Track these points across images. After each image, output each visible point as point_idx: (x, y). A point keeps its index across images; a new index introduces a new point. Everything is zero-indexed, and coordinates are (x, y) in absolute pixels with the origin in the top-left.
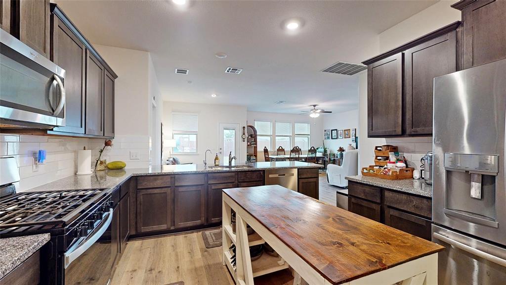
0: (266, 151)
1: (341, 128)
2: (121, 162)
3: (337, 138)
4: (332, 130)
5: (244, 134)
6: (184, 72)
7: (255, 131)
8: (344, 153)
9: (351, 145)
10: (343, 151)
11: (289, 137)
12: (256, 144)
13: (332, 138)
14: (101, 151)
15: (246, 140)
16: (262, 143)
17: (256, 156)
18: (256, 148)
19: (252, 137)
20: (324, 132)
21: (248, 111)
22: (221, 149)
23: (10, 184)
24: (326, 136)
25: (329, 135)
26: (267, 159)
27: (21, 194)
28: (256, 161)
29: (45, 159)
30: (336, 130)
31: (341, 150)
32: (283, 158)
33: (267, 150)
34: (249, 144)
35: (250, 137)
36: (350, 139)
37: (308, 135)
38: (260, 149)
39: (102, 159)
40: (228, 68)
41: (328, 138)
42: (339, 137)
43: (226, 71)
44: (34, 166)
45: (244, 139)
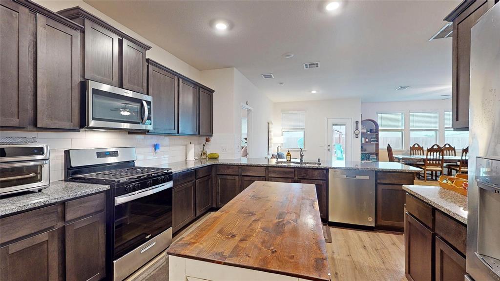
0: (389, 149)
2: (215, 153)
5: (357, 129)
6: (270, 76)
7: (377, 125)
11: (434, 132)
12: (377, 141)
14: (204, 146)
15: (360, 136)
16: (385, 138)
17: (377, 155)
18: (377, 145)
19: (371, 132)
21: (362, 103)
22: (329, 146)
23: (133, 161)
26: (391, 159)
27: (138, 168)
28: (378, 160)
29: (158, 149)
32: (419, 159)
33: (391, 147)
34: (367, 140)
35: (369, 133)
38: (383, 146)
39: (205, 151)
40: (304, 65)
43: (305, 68)
44: (154, 153)
45: (356, 135)
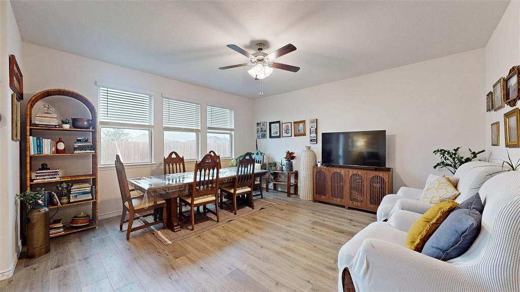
1: (287, 118)
3: (279, 137)
4: (270, 123)
8: (294, 161)
9: (309, 148)
10: (293, 158)
11: (194, 134)
13: (271, 137)
20: (255, 127)
24: (260, 134)
25: (265, 131)
30: (279, 122)
31: (290, 156)
36: (307, 138)
37: (231, 130)
41: (264, 136)
42: (285, 135)
